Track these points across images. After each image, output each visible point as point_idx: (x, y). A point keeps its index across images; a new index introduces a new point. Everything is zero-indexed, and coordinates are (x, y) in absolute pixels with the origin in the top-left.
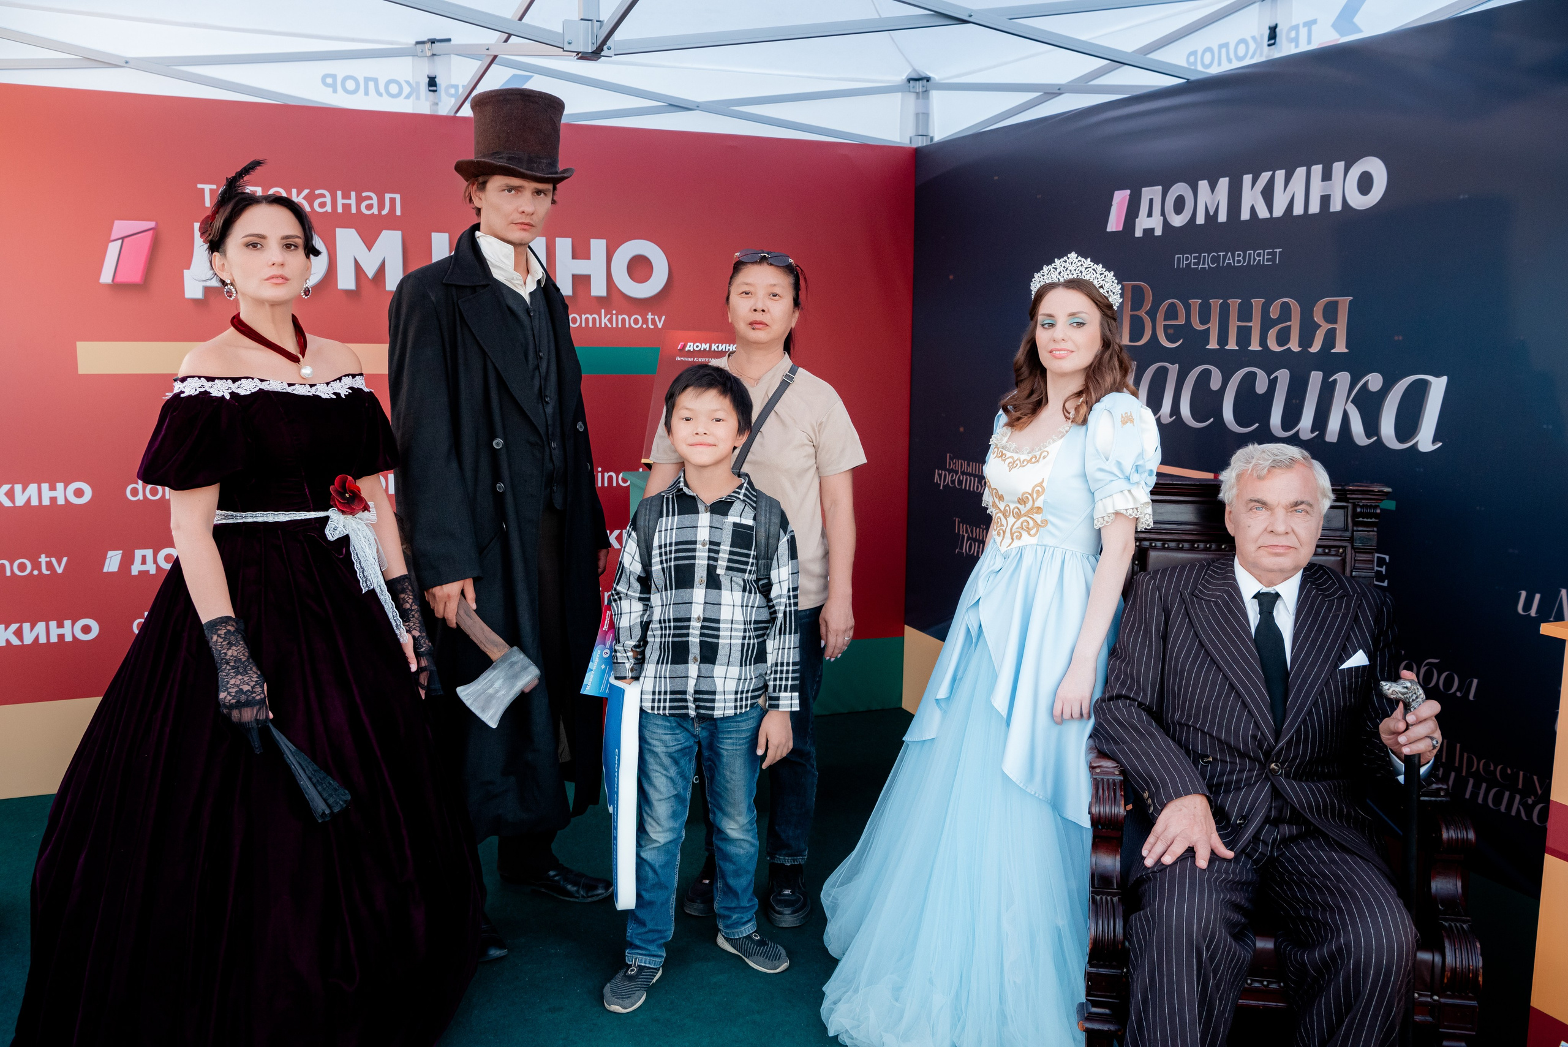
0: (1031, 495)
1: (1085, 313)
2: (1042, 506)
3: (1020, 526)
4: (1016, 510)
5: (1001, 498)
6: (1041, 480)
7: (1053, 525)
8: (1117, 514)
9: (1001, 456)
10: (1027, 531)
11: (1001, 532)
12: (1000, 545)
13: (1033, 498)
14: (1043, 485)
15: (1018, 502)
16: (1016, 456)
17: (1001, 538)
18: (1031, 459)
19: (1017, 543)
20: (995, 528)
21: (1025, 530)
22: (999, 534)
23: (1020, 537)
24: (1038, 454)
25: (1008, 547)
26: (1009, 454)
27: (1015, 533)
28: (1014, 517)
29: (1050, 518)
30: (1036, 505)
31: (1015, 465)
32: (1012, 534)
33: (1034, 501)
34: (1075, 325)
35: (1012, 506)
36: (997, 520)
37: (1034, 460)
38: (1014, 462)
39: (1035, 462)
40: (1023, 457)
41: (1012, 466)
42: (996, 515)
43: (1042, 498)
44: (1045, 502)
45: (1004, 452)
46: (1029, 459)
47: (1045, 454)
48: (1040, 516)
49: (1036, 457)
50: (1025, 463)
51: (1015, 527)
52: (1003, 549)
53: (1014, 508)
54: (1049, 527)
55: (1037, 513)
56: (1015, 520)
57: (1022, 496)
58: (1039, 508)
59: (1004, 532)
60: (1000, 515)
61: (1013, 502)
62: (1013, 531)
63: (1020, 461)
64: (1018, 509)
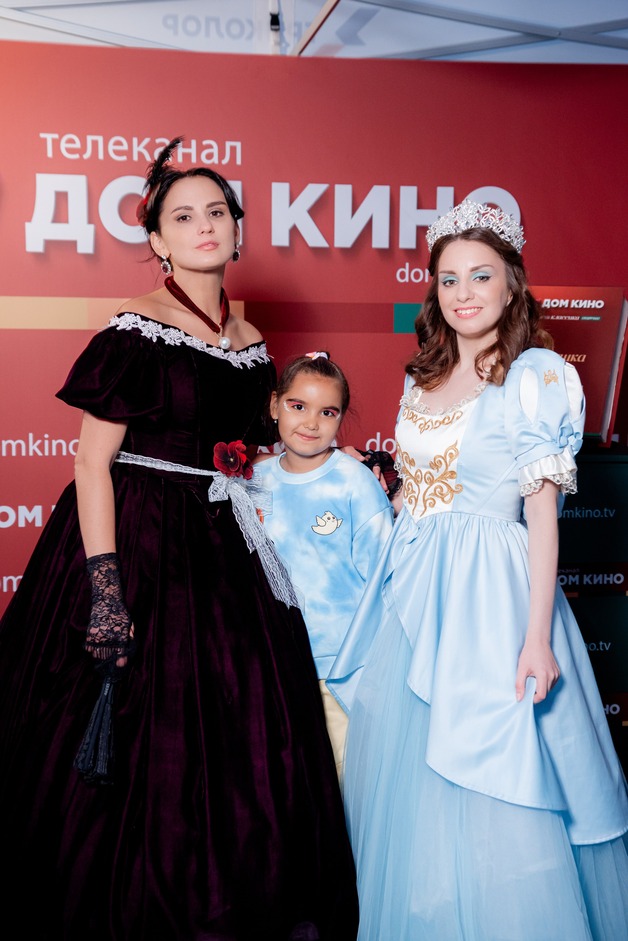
0: (444, 459)
1: (488, 266)
2: (455, 470)
3: (433, 492)
4: (428, 475)
5: (412, 462)
6: (454, 443)
7: (469, 490)
8: (545, 480)
9: (412, 418)
10: (441, 498)
11: (413, 499)
12: (413, 514)
13: (446, 462)
14: (457, 447)
15: (431, 466)
16: (427, 417)
17: (412, 506)
18: (444, 419)
19: (430, 511)
20: (406, 495)
21: (438, 496)
22: (410, 502)
23: (433, 505)
24: (451, 415)
25: (421, 515)
26: (420, 416)
27: (428, 499)
28: (426, 482)
29: (465, 482)
30: (450, 469)
31: (426, 427)
32: (425, 501)
33: (447, 466)
34: (478, 279)
35: (424, 471)
36: (408, 486)
37: (446, 421)
38: (426, 424)
39: (447, 424)
40: (435, 419)
41: (423, 428)
42: (407, 480)
43: (455, 461)
44: (459, 466)
45: (415, 413)
46: (441, 420)
47: (459, 414)
48: (453, 481)
49: (449, 418)
50: (438, 424)
51: (427, 494)
52: (417, 517)
53: (427, 473)
54: (465, 493)
55: (451, 478)
56: (427, 486)
57: (435, 459)
58: (453, 473)
59: (416, 500)
60: (411, 481)
61: (425, 467)
62: (426, 498)
63: (432, 423)
64: (430, 474)
